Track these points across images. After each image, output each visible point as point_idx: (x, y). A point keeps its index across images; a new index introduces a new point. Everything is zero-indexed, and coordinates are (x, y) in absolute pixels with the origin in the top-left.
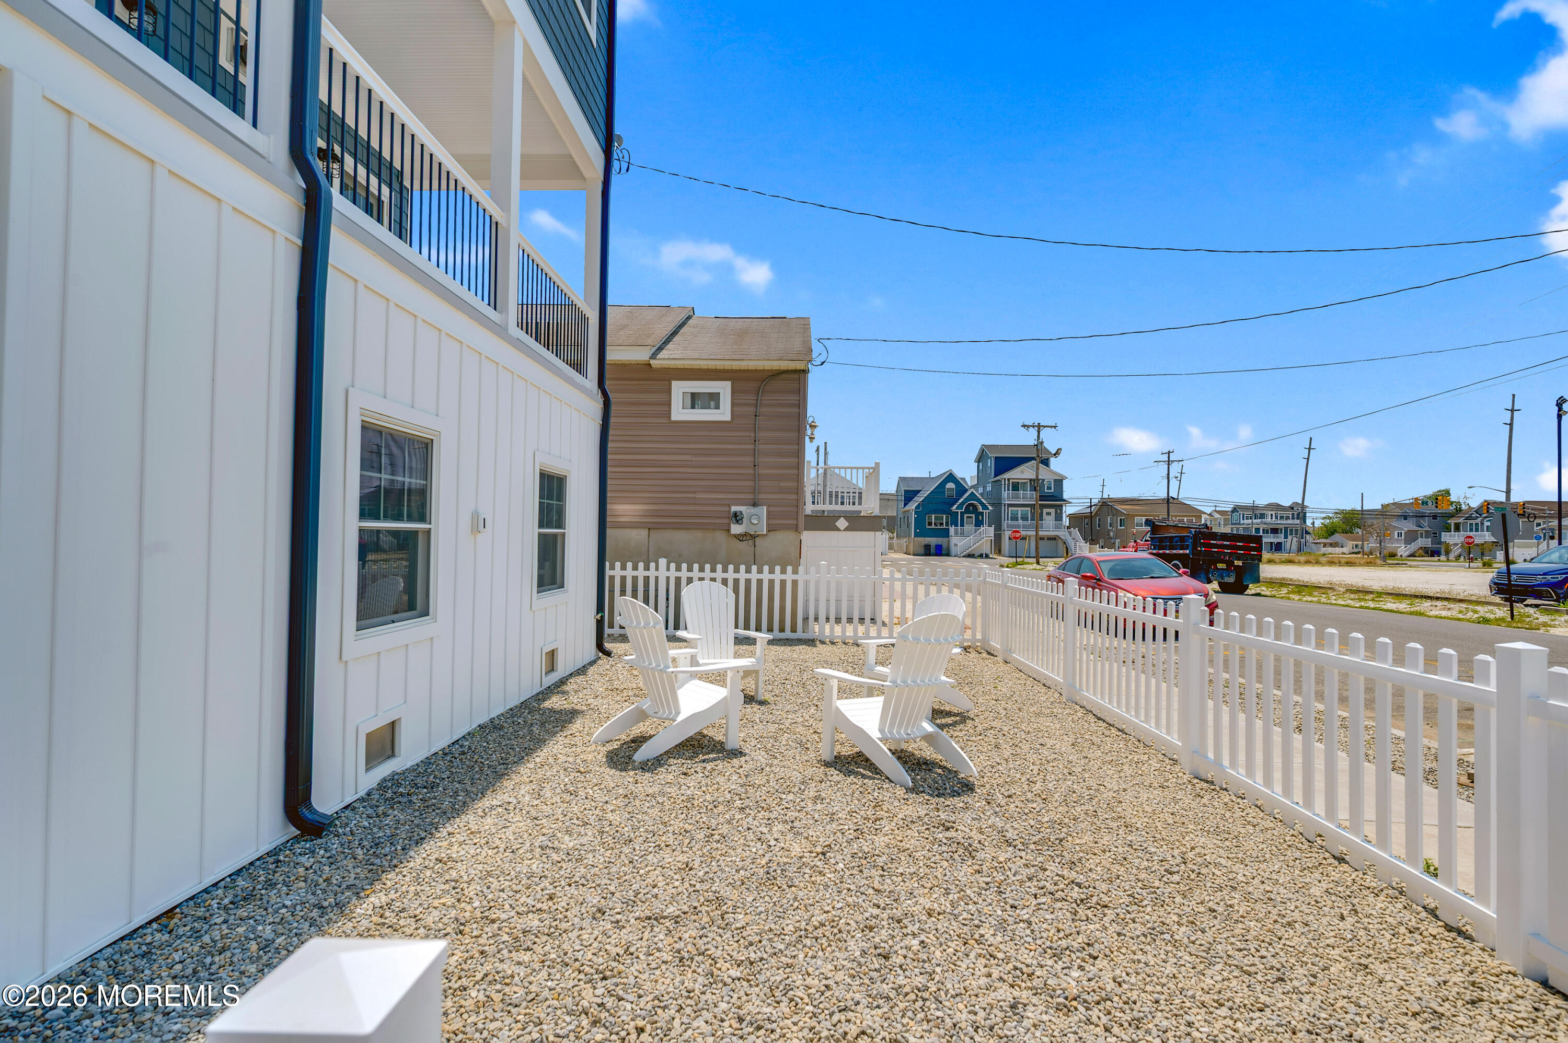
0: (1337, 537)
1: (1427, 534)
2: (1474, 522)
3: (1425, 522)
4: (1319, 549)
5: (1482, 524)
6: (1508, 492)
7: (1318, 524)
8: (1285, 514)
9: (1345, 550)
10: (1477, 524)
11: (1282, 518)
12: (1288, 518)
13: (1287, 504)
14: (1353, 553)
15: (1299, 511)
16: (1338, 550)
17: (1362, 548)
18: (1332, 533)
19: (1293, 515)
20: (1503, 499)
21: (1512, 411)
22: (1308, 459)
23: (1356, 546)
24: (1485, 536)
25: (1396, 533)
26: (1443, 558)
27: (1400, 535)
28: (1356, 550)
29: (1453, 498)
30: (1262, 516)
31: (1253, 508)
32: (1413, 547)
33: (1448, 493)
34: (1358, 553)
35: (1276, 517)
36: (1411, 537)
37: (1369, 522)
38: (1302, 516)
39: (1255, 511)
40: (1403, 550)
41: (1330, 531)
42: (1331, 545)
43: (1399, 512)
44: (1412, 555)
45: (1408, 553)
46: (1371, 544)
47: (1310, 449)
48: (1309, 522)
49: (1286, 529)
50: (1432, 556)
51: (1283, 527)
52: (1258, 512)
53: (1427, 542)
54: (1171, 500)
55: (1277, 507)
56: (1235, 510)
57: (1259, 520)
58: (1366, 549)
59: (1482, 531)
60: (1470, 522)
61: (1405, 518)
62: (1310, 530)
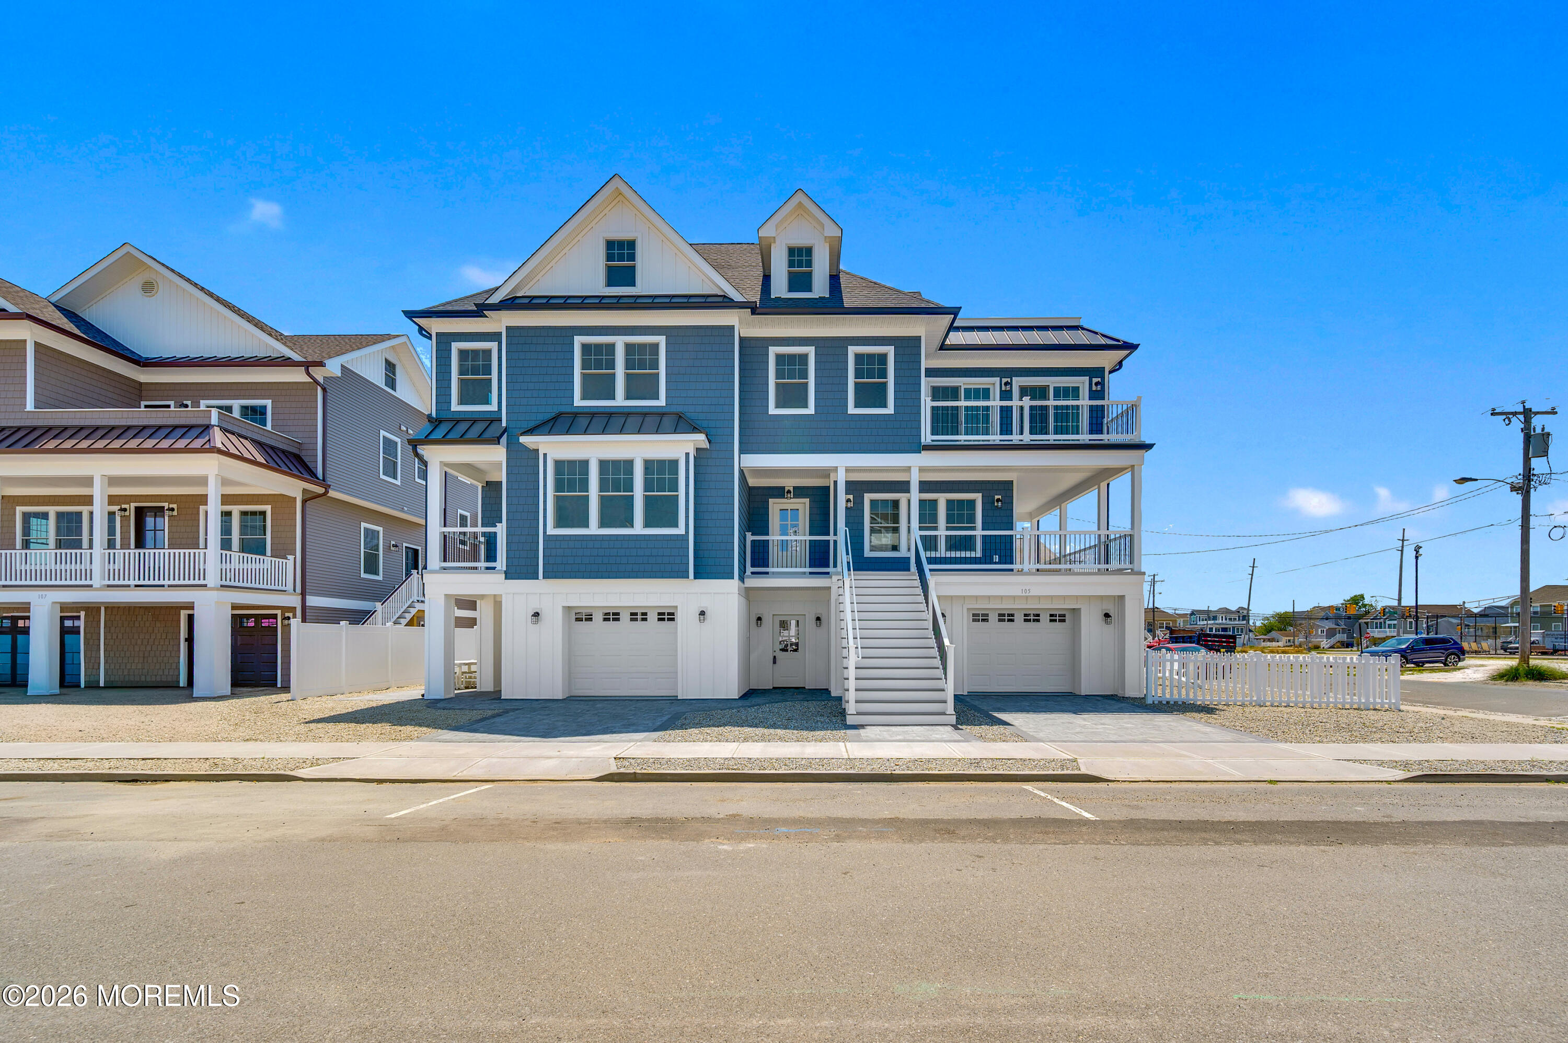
0: (1274, 634)
1: (1344, 631)
2: (1378, 621)
3: (1342, 622)
4: (1259, 644)
5: (1385, 623)
6: (1400, 600)
7: (1258, 624)
8: (1233, 616)
9: (1280, 644)
10: (1381, 623)
11: (1230, 619)
12: (1235, 619)
13: (1234, 608)
14: (1286, 646)
15: (1243, 614)
16: (1274, 644)
17: (1294, 642)
18: (1270, 631)
19: (1239, 617)
20: (1395, 603)
21: (1403, 540)
22: (1252, 575)
23: (1289, 641)
24: (1386, 632)
25: (1320, 630)
26: (1355, 649)
27: (1322, 632)
28: (1288, 644)
29: (1367, 601)
30: (1215, 618)
31: (1208, 612)
32: (1333, 641)
33: (1362, 597)
34: (1291, 646)
35: (1226, 619)
36: (1331, 633)
37: (1299, 622)
38: (1246, 618)
39: (1209, 615)
40: (1325, 643)
41: (1268, 629)
42: (1269, 640)
43: (1322, 614)
44: (1332, 647)
45: (1328, 646)
46: (1300, 639)
47: (1253, 567)
48: (1251, 622)
49: (1234, 628)
50: (1347, 647)
51: (1231, 626)
52: (1211, 615)
53: (1341, 637)
54: (1156, 610)
55: (1226, 611)
56: (1193, 613)
57: (1213, 622)
58: (1296, 643)
59: (1385, 628)
60: (1375, 621)
61: (1327, 619)
62: (1253, 629)
